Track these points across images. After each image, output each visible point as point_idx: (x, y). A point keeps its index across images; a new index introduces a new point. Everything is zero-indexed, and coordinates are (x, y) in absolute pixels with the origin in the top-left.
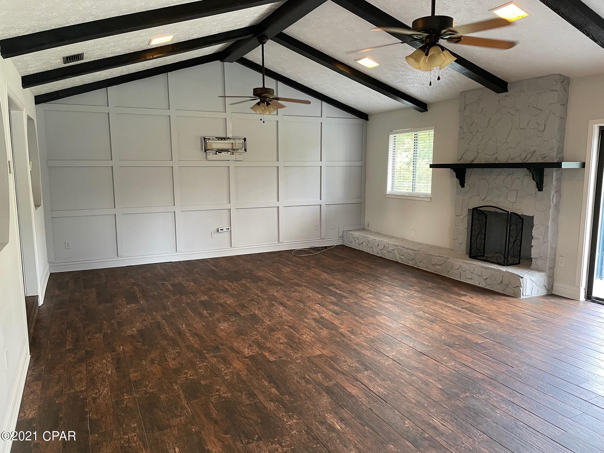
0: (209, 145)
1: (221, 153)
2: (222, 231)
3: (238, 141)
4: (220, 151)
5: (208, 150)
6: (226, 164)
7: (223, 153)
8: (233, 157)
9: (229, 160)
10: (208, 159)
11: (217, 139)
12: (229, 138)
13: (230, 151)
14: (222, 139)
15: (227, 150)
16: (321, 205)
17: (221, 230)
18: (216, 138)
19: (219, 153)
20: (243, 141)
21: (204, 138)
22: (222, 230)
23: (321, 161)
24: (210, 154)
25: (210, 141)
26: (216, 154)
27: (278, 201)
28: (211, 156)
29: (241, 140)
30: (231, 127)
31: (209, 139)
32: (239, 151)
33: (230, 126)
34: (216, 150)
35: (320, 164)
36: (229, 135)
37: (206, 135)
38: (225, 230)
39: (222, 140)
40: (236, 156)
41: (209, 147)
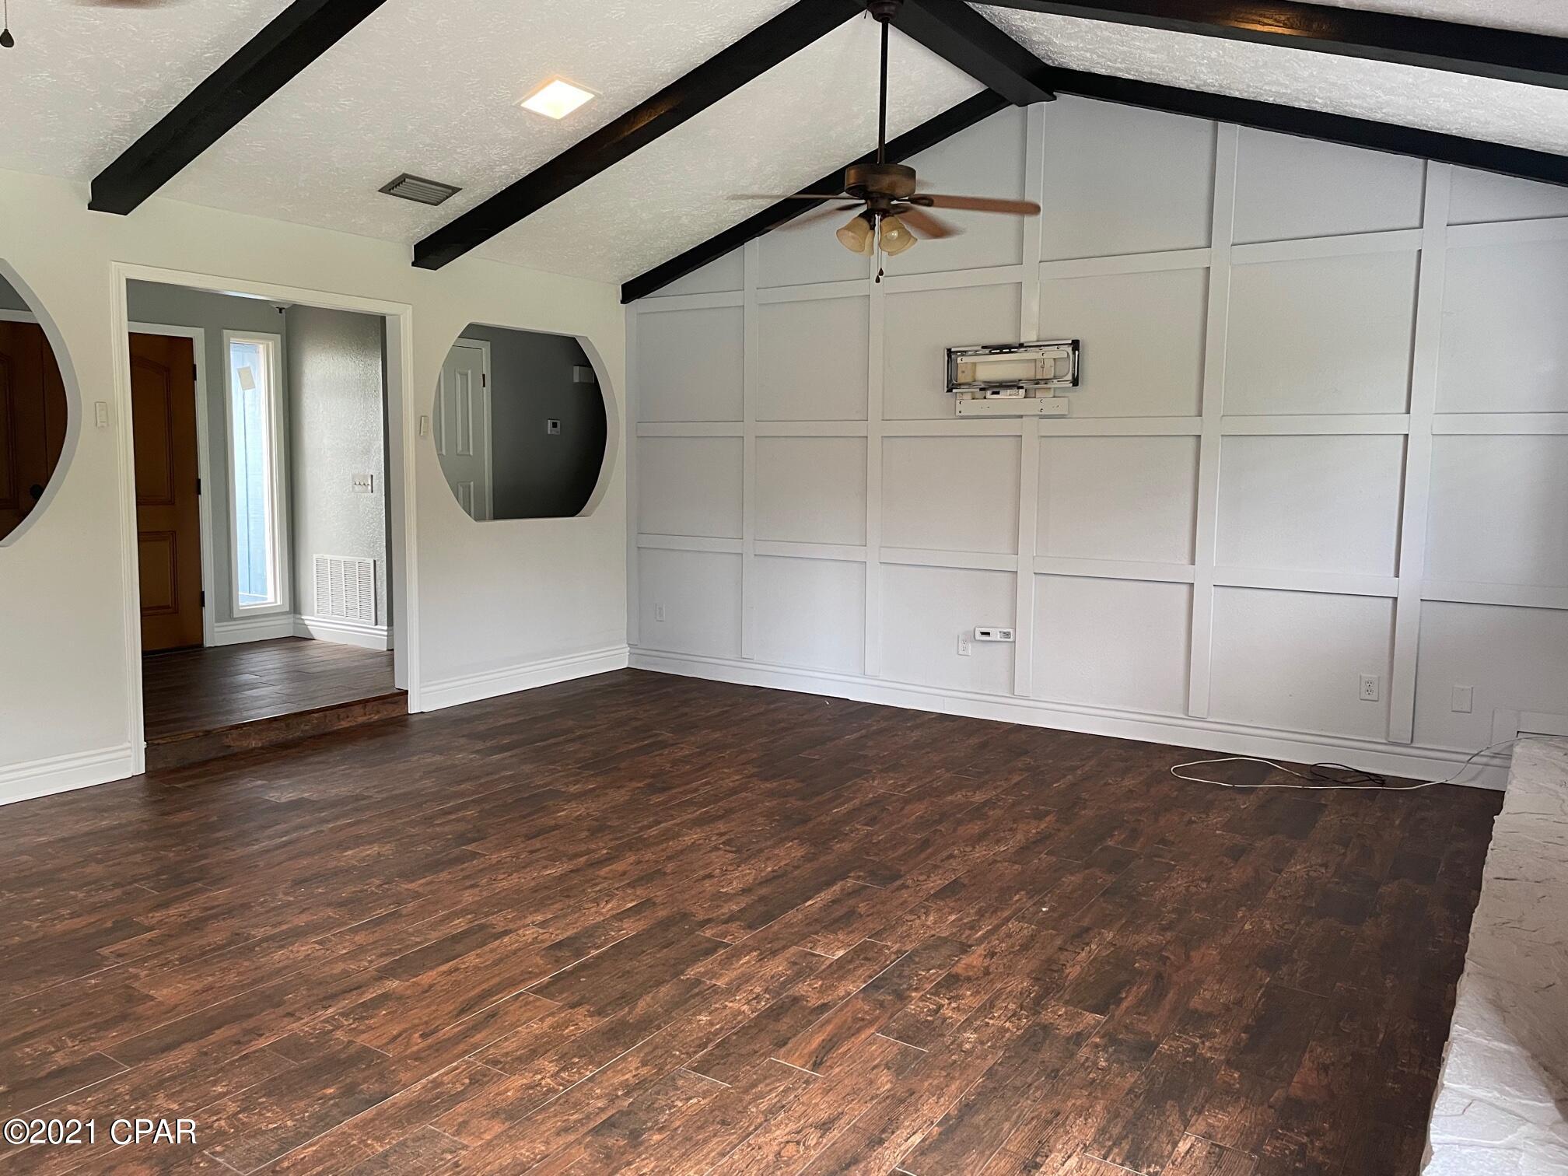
0: (963, 372)
1: (998, 393)
2: (985, 638)
3: (1052, 353)
4: (997, 387)
5: (959, 386)
6: (1011, 427)
7: (1004, 394)
8: (1032, 406)
9: (1021, 417)
10: (958, 414)
11: (987, 351)
12: (1021, 345)
13: (1022, 388)
14: (1003, 349)
15: (1013, 385)
16: (1396, 599)
17: (983, 633)
18: (983, 347)
19: (994, 393)
20: (1070, 349)
21: (949, 350)
22: (988, 634)
23: (1408, 412)
24: (965, 397)
25: (966, 360)
26: (985, 398)
27: (1193, 563)
28: (968, 404)
29: (1062, 348)
30: (1035, 308)
31: (964, 353)
32: (1055, 384)
33: (1032, 305)
34: (983, 386)
35: (1401, 425)
36: (1029, 336)
37: (955, 341)
38: (996, 635)
39: (1001, 353)
40: (1044, 402)
41: (962, 378)
